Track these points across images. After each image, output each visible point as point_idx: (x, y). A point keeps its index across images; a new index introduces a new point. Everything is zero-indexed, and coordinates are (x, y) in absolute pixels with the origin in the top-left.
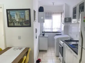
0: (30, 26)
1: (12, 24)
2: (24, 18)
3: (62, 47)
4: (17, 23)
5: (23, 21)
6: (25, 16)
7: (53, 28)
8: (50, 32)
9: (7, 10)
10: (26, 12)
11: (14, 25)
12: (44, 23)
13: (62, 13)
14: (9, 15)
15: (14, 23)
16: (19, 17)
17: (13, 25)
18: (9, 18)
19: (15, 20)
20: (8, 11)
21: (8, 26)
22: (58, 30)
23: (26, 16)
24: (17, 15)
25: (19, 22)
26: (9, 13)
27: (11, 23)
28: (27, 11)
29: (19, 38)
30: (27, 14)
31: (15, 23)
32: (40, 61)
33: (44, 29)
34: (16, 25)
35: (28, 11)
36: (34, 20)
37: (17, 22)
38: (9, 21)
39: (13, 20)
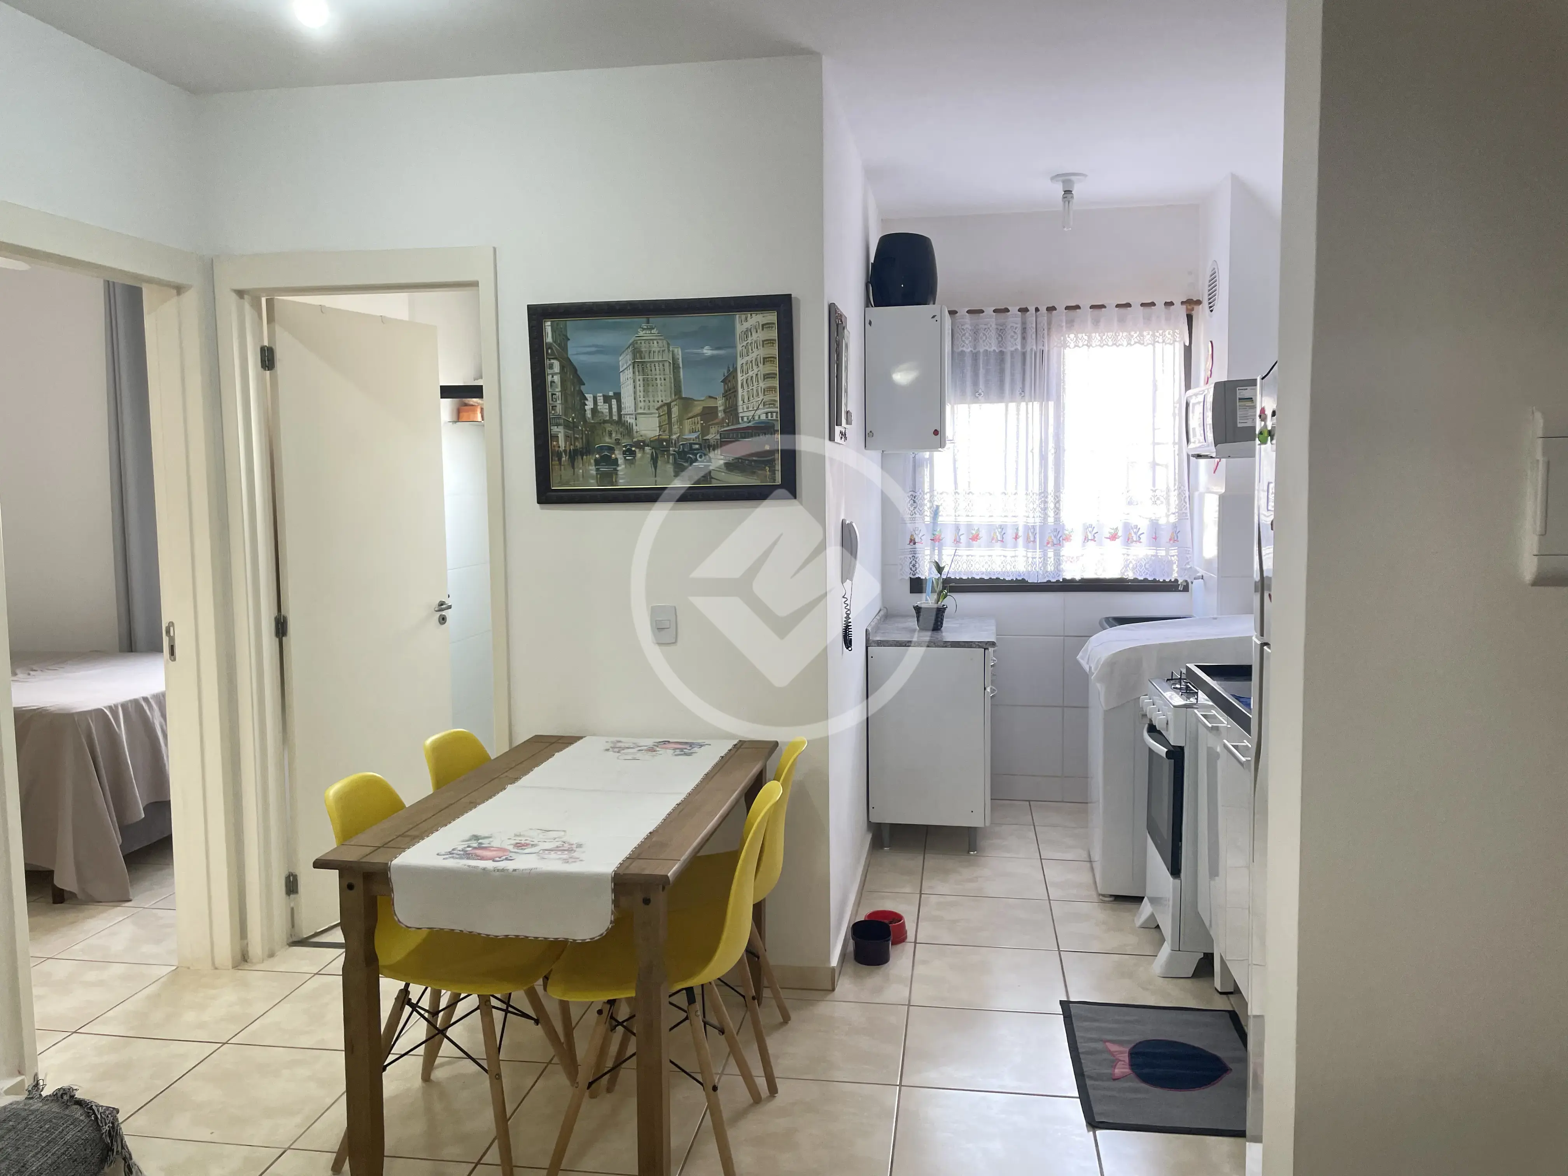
2: (720, 403)
3: (1176, 755)
4: (643, 456)
5: (704, 430)
6: (730, 379)
7: (1072, 521)
8: (1020, 586)
9: (538, 315)
10: (747, 333)
11: (609, 476)
12: (941, 458)
14: (554, 374)
15: (605, 460)
16: (663, 395)
17: (593, 485)
18: (557, 406)
19: (620, 422)
20: (548, 325)
21: (546, 493)
23: (740, 378)
24: (640, 364)
25: (660, 447)
26: (562, 339)
28: (756, 319)
29: (666, 629)
30: (762, 352)
31: (618, 455)
32: (901, 938)
33: (935, 540)
34: (624, 480)
35: (772, 317)
36: (835, 419)
37: (641, 445)
38: (559, 431)
39: (598, 425)
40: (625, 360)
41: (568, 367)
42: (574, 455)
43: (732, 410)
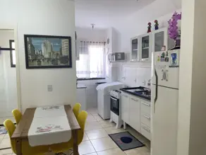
0: (70, 66)
1: (36, 64)
2: (59, 53)
3: (118, 100)
4: (46, 61)
5: (58, 57)
7: (91, 70)
9: (26, 36)
10: (64, 42)
11: (40, 64)
13: (105, 43)
14: (29, 46)
15: (39, 61)
16: (49, 51)
18: (30, 52)
19: (42, 55)
20: (28, 38)
21: (28, 67)
22: (100, 74)
23: (62, 49)
24: (45, 45)
25: (49, 59)
26: (31, 41)
27: (32, 61)
29: (50, 89)
30: (66, 45)
31: (41, 60)
34: (42, 64)
35: (67, 40)
37: (46, 59)
38: (30, 56)
39: (37, 56)
40: (42, 45)
41: (32, 46)
42: (33, 60)
43: (61, 54)
